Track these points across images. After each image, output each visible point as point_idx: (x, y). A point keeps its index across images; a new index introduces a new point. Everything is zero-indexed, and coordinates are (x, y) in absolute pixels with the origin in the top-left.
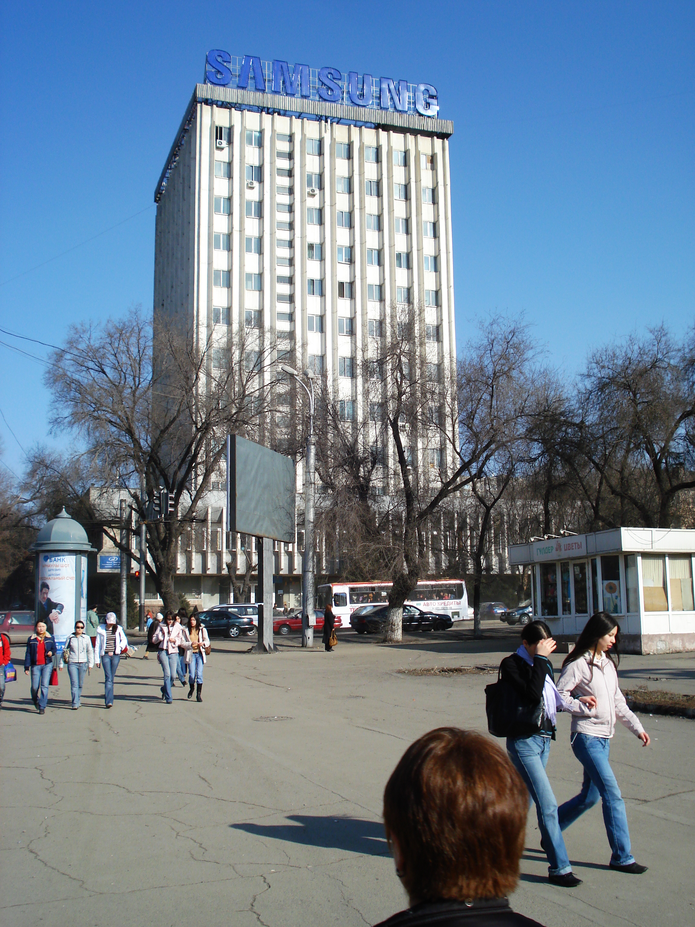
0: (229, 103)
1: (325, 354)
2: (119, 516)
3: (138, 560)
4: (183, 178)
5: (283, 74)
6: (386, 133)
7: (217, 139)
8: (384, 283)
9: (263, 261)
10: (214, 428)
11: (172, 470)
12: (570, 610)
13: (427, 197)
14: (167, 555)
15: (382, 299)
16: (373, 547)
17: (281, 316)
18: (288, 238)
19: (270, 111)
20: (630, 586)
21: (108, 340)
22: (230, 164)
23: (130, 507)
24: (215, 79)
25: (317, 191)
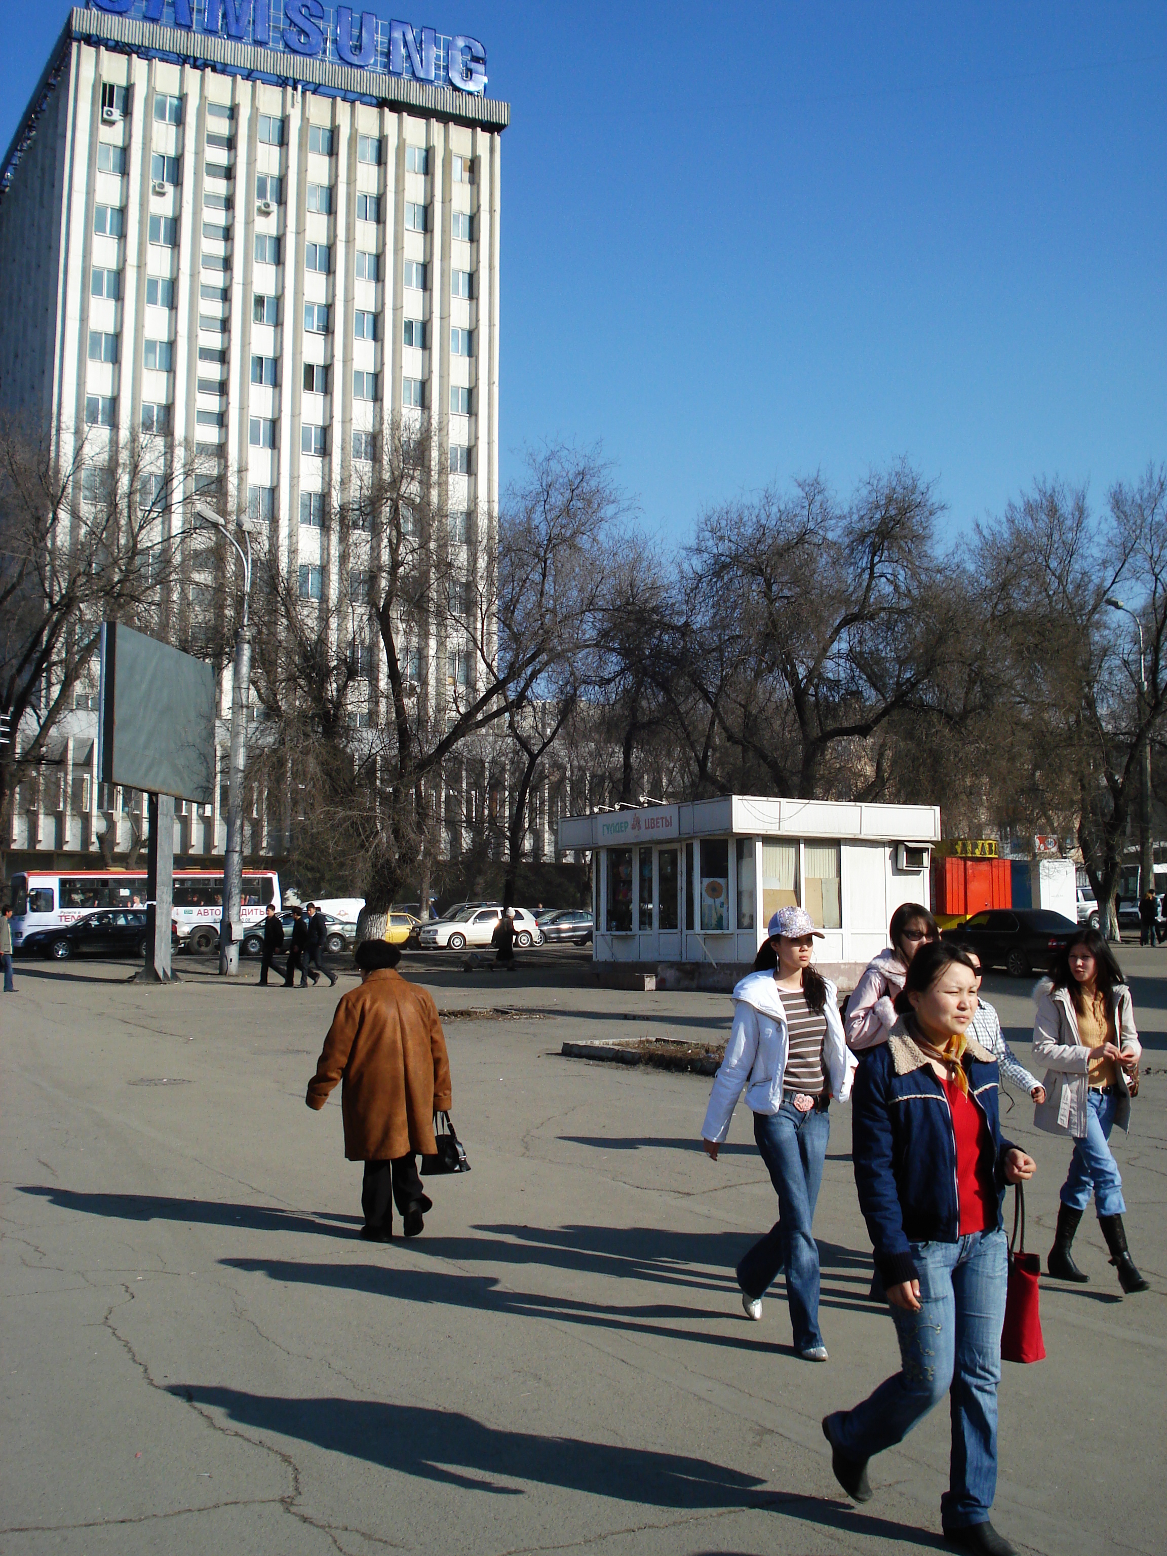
0: (128, 45)
1: (278, 486)
4: (43, 170)
5: (224, 2)
6: (396, 115)
7: (104, 105)
8: (382, 371)
9: (176, 322)
10: (81, 605)
11: (7, 674)
12: (650, 924)
13: (460, 229)
15: (377, 398)
16: (342, 814)
17: (204, 416)
18: (221, 284)
19: (199, 63)
20: (745, 886)
22: (125, 151)
25: (274, 207)
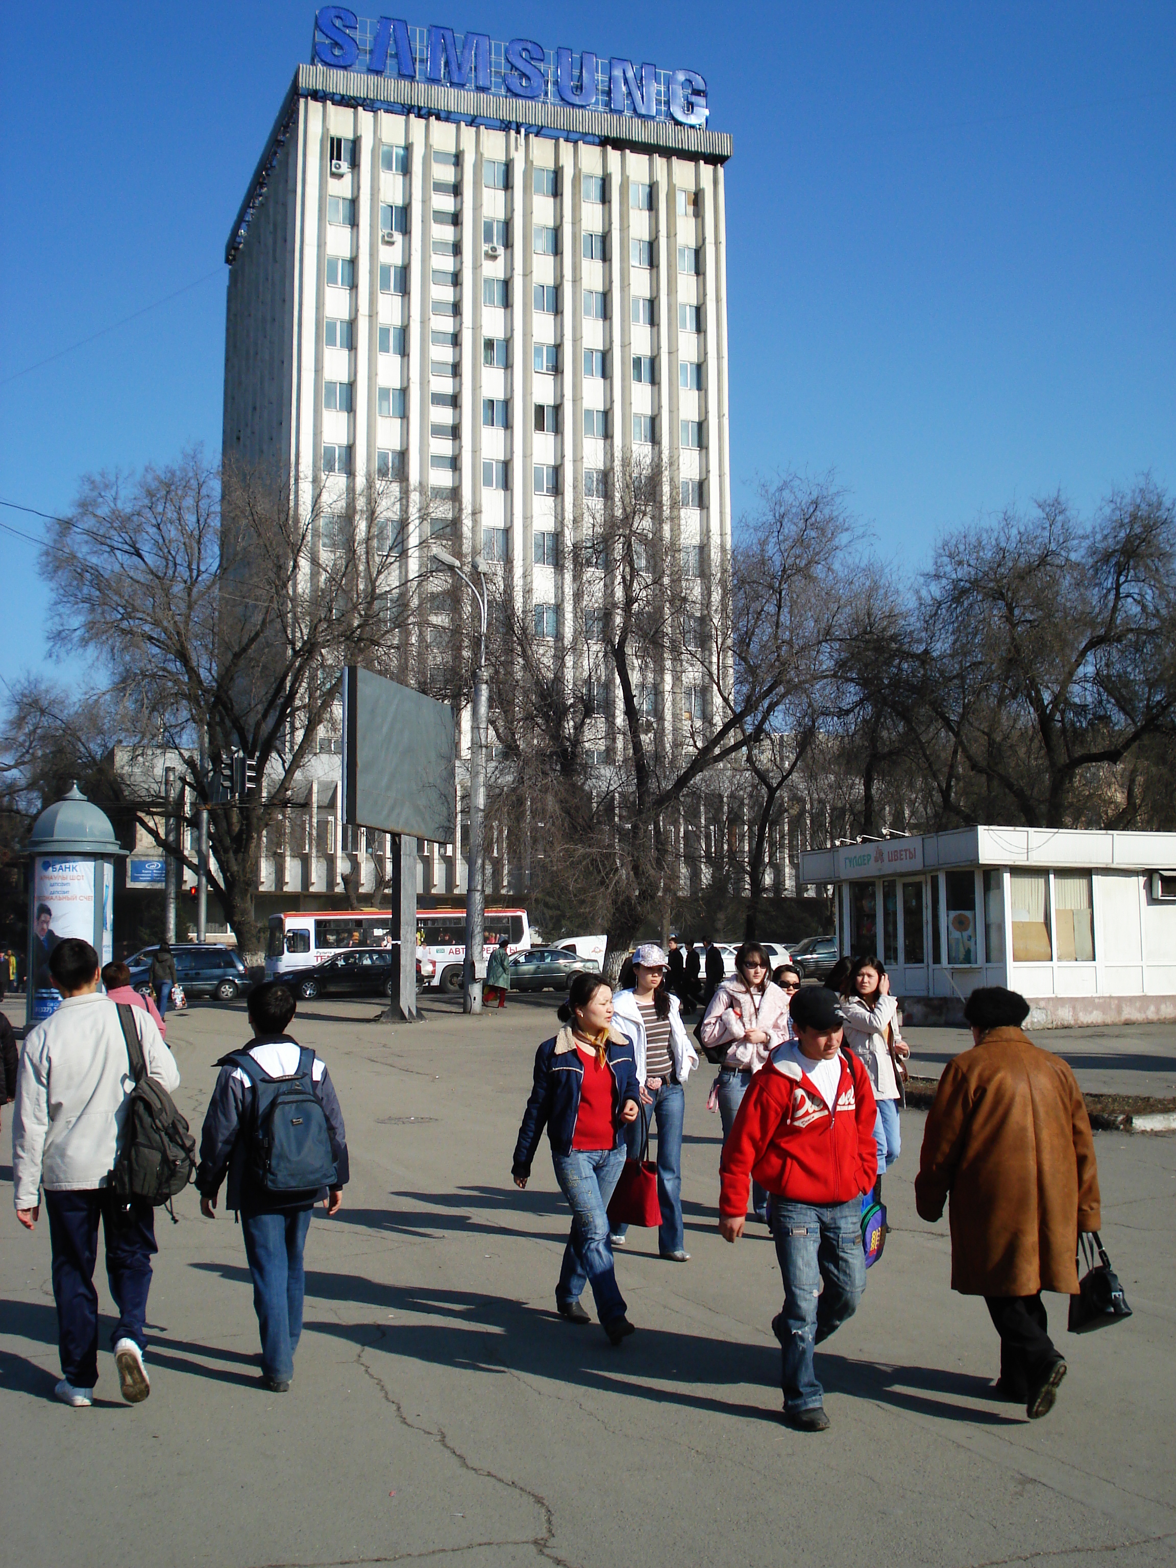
0: (353, 98)
1: (511, 526)
2: (163, 794)
3: (195, 869)
4: (275, 225)
5: (445, 50)
6: (619, 152)
7: (332, 158)
8: (611, 408)
9: (408, 368)
10: (323, 651)
11: (252, 719)
12: (896, 959)
13: (686, 262)
14: (243, 860)
15: (607, 435)
16: (582, 851)
17: (438, 461)
18: (450, 330)
19: (423, 112)
20: (993, 918)
21: (147, 502)
22: (354, 203)
23: (183, 779)
24: (330, 56)
25: (501, 250)
